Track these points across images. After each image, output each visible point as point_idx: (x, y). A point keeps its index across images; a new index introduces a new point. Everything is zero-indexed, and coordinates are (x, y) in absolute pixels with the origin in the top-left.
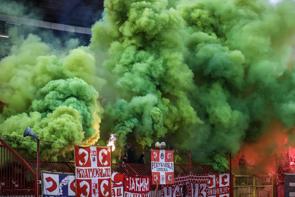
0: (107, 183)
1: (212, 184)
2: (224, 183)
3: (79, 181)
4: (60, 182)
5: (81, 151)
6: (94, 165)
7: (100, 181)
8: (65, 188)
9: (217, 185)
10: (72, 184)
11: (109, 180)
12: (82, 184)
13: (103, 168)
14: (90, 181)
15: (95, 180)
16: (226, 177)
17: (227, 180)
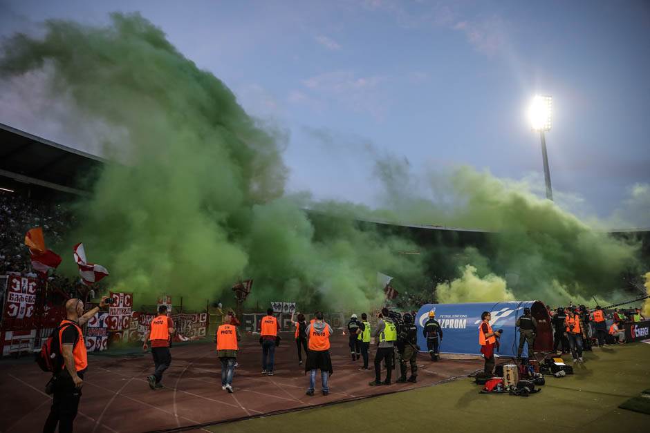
0: (127, 318)
1: (195, 320)
2: (203, 320)
3: (111, 317)
4: (99, 318)
5: (114, 296)
6: (121, 306)
7: (124, 317)
8: (101, 322)
9: (198, 321)
10: (106, 319)
11: (129, 316)
12: (113, 320)
13: (127, 308)
14: (118, 317)
15: (121, 316)
16: (204, 315)
17: (205, 318)
